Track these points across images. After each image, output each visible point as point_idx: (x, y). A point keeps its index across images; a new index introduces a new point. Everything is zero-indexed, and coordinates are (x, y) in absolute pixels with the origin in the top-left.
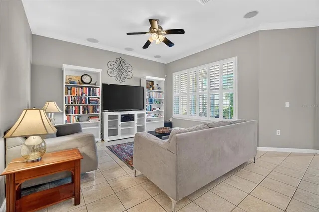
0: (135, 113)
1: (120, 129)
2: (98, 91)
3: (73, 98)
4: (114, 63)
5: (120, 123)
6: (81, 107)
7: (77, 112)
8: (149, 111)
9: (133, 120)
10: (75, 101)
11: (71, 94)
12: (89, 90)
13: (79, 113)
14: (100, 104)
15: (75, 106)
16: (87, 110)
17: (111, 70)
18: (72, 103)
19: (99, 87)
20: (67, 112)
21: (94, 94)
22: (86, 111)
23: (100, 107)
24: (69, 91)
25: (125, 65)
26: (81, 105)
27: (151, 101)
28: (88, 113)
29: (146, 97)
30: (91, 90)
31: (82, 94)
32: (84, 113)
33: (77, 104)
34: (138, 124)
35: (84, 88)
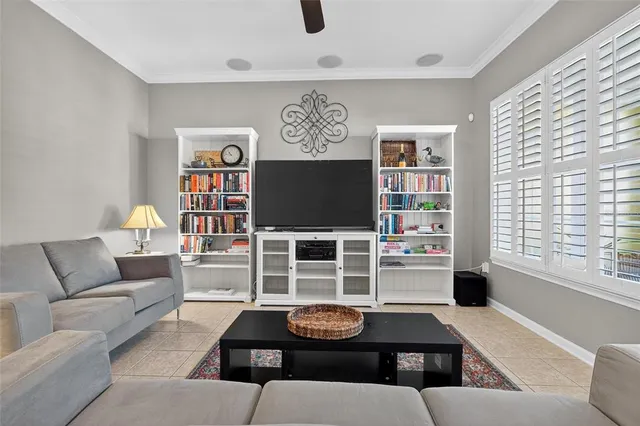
0: (340, 237)
1: (293, 276)
2: (245, 180)
3: (195, 200)
4: (298, 109)
5: (293, 261)
6: (210, 218)
7: (203, 229)
8: (390, 234)
9: (333, 257)
10: (198, 205)
11: (190, 190)
12: (226, 178)
13: (206, 232)
14: (250, 212)
15: (198, 215)
16: (223, 224)
17: (291, 128)
18: (192, 208)
19: (247, 171)
20: (184, 228)
21: (237, 187)
22: (220, 228)
23: (250, 218)
24: (187, 182)
25: (328, 109)
26: (210, 214)
27: (398, 201)
28: (224, 231)
29: (381, 191)
30: (230, 178)
31: (211, 190)
32: (215, 230)
33: (201, 211)
34: (346, 268)
35: (215, 175)
